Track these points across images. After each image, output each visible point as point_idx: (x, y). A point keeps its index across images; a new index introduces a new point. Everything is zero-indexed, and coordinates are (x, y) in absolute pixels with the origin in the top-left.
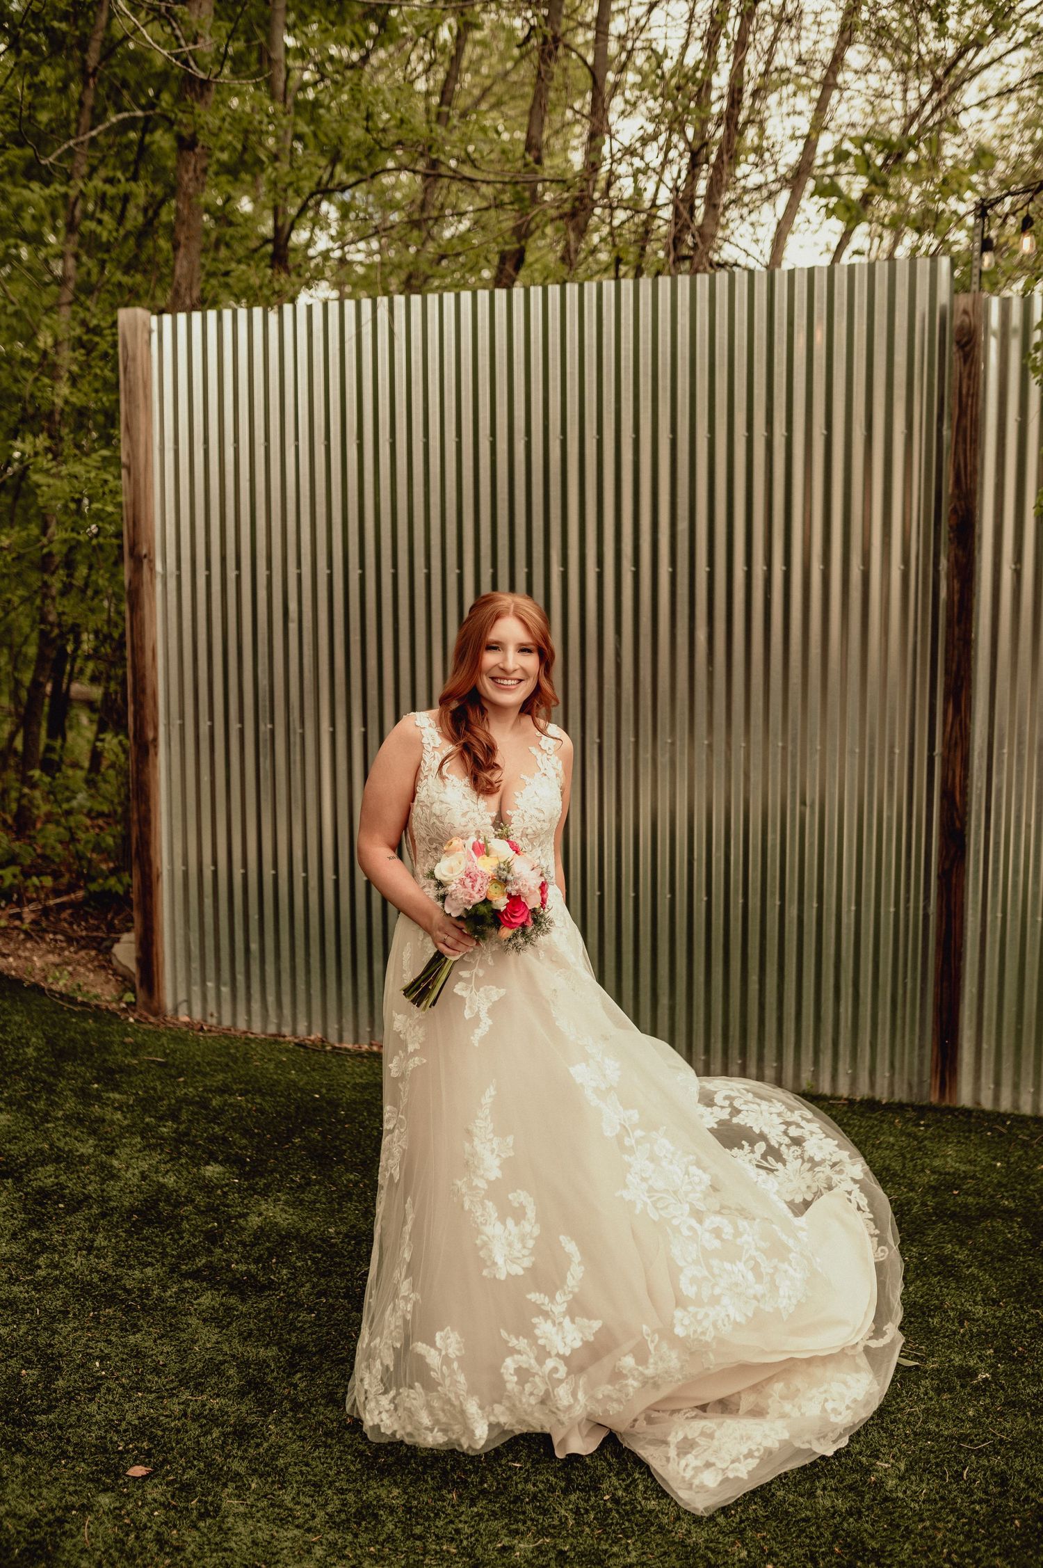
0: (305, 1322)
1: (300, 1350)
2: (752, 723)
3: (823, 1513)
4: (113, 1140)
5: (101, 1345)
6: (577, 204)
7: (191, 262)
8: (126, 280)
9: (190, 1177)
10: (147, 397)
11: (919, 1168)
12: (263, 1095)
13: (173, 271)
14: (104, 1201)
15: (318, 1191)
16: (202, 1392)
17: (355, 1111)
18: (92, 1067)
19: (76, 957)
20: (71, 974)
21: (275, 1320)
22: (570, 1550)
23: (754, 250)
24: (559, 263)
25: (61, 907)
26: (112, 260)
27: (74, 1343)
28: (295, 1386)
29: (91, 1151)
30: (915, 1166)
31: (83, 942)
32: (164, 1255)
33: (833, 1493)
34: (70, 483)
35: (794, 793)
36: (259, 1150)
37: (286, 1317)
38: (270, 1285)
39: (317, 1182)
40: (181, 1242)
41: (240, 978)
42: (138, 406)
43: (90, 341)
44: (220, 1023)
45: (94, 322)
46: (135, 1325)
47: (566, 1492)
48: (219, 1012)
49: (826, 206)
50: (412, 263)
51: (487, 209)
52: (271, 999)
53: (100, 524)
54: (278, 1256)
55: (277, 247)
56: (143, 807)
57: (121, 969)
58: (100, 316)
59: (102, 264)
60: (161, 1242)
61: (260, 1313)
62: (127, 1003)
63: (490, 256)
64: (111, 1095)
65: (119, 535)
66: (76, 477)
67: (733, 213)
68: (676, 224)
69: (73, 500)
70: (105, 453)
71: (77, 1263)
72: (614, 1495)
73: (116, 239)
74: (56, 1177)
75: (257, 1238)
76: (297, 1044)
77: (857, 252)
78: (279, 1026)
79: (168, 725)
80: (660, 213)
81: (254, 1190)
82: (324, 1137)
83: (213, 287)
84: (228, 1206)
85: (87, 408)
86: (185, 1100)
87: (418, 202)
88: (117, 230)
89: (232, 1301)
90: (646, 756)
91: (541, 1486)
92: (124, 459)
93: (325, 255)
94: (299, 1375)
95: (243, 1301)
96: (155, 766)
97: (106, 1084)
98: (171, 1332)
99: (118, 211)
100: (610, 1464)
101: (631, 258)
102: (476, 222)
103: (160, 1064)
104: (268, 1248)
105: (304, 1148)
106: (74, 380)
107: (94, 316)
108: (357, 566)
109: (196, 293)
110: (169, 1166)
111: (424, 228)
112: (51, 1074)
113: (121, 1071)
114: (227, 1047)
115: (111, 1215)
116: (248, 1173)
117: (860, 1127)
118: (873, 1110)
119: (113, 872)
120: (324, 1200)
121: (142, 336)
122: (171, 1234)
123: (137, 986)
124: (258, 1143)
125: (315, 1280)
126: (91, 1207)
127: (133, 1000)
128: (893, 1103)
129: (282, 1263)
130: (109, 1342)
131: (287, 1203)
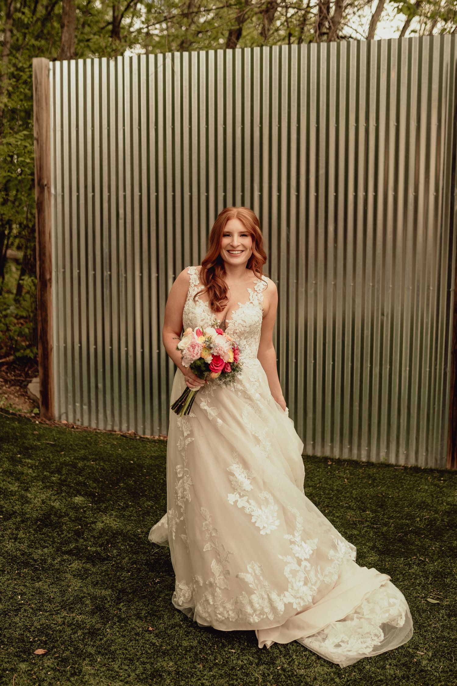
0: (125, 577)
1: (123, 591)
2: (357, 273)
3: (389, 677)
4: (28, 483)
5: (21, 587)
6: (269, 5)
7: (70, 34)
8: (37, 43)
9: (67, 503)
10: (47, 104)
11: (440, 502)
12: (104, 461)
13: (61, 38)
14: (23, 514)
15: (132, 511)
16: (73, 612)
17: (151, 470)
18: (17, 446)
19: (9, 390)
20: (6, 399)
21: (110, 576)
23: (360, 30)
24: (260, 36)
25: (2, 364)
26: (29, 33)
27: (7, 586)
28: (120, 609)
29: (16, 489)
30: (438, 501)
31: (13, 382)
32: (54, 542)
33: (395, 667)
34: (7, 147)
35: (378, 310)
36: (102, 489)
37: (115, 575)
38: (108, 558)
39: (132, 506)
40: (62, 536)
41: (93, 402)
42: (42, 108)
43: (18, 74)
44: (82, 424)
45: (20, 65)
46: (38, 578)
47: (258, 665)
48: (82, 419)
49: (398, 7)
50: (184, 35)
51: (222, 8)
52: (109, 412)
53: (23, 169)
54: (112, 543)
55: (114, 27)
56: (44, 314)
57: (32, 397)
58: (23, 61)
59: (25, 35)
60: (52, 536)
61: (102, 572)
62: (35, 414)
63: (224, 32)
64: (27, 461)
65: (32, 174)
66: (10, 144)
67: (349, 10)
68: (320, 16)
69: (9, 156)
70: (25, 132)
71: (9, 546)
72: (282, 667)
73: (32, 22)
75: (101, 534)
76: (122, 436)
77: (414, 31)
78: (113, 426)
79: (57, 272)
80: (312, 10)
81: (100, 510)
82: (136, 483)
83: (81, 47)
84: (86, 518)
85: (16, 109)
86: (65, 464)
87: (187, 4)
88: (32, 18)
89: (88, 566)
90: (302, 289)
91: (245, 662)
92: (35, 135)
93: (139, 31)
94: (122, 604)
95: (94, 566)
96: (50, 293)
97: (24, 455)
98: (57, 581)
99: (32, 7)
100: (281, 651)
101: (297, 34)
102: (217, 14)
103: (52, 445)
104: (107, 540)
105: (125, 489)
106: (10, 95)
107: (20, 61)
108: (154, 191)
109: (72, 50)
110: (56, 497)
111: (190, 17)
113: (32, 448)
114: (86, 437)
115: (27, 522)
116: (97, 501)
117: (410, 481)
118: (417, 472)
119: (28, 347)
120: (135, 515)
121: (44, 72)
122: (57, 531)
123: (40, 405)
124: (102, 486)
125: (131, 556)
126: (17, 517)
127: (38, 412)
128: (426, 469)
129: (114, 547)
130: (25, 586)
131: (116, 516)
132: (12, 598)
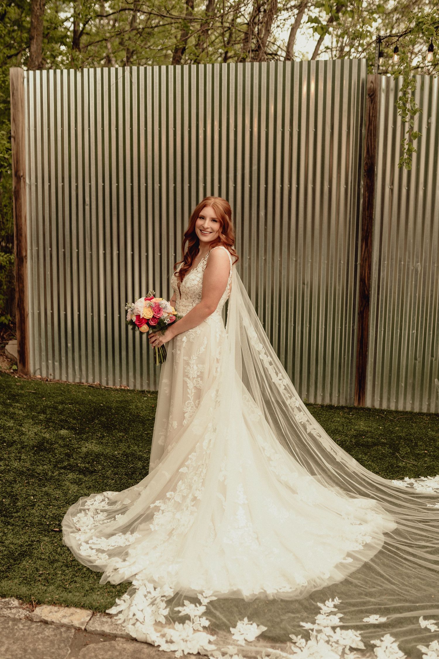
0: (111, 483)
2: (283, 251)
4: (21, 421)
9: (55, 434)
12: (79, 405)
14: (22, 443)
15: (108, 439)
17: (119, 410)
18: (5, 394)
21: (99, 483)
29: (12, 425)
30: (348, 429)
32: (50, 461)
35: (300, 279)
36: (81, 425)
37: (103, 482)
38: (95, 471)
39: (107, 436)
40: (56, 457)
41: (63, 359)
42: (18, 110)
44: (54, 378)
46: (44, 485)
48: (54, 373)
52: (77, 367)
54: (96, 461)
56: (21, 285)
57: (9, 356)
60: (48, 457)
62: (13, 370)
64: (16, 404)
71: (16, 464)
75: (86, 455)
76: (89, 386)
78: (80, 379)
79: (32, 250)
81: (82, 439)
82: (107, 420)
84: (72, 445)
86: (48, 407)
89: (81, 476)
95: (86, 476)
96: (26, 267)
97: (13, 400)
103: (33, 393)
104: (92, 459)
105: (100, 424)
110: (46, 430)
113: (18, 395)
114: (60, 387)
115: (26, 448)
116: (78, 433)
117: (326, 415)
118: (331, 409)
119: (2, 315)
120: (111, 442)
121: (20, 80)
123: (18, 363)
124: (80, 422)
125: (113, 469)
126: (17, 445)
127: (16, 368)
128: (339, 406)
129: (98, 464)
130: (35, 490)
131: (96, 443)
132: (27, 498)
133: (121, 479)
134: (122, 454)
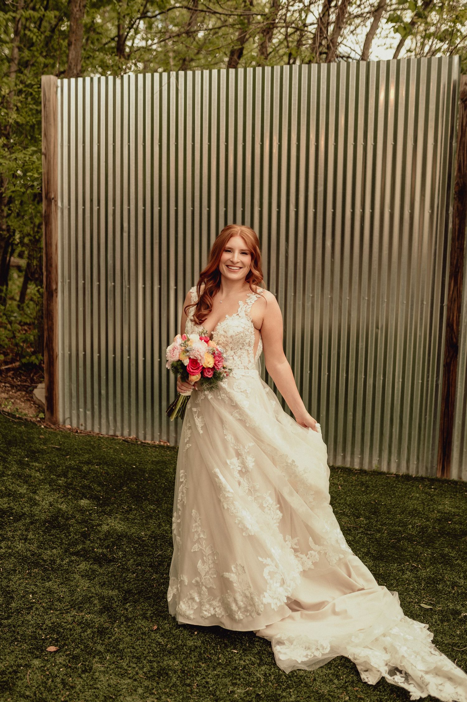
0: (131, 578)
1: (129, 592)
4: (35, 486)
5: (33, 587)
7: (77, 52)
8: (44, 61)
9: (73, 505)
10: (55, 120)
11: (431, 510)
12: (108, 465)
13: (68, 56)
14: (32, 516)
15: (136, 514)
16: (82, 611)
17: (153, 474)
18: (24, 450)
19: (16, 395)
20: (13, 403)
21: (116, 577)
22: (262, 694)
25: (8, 370)
26: (37, 50)
27: (19, 585)
28: (127, 610)
29: (25, 491)
30: (429, 508)
31: (19, 388)
32: (62, 543)
34: (16, 163)
35: (372, 323)
36: (107, 493)
37: (121, 576)
38: (113, 560)
39: (135, 509)
40: (70, 537)
41: (96, 407)
42: (50, 125)
43: (27, 91)
44: (86, 429)
45: (29, 82)
46: (48, 578)
47: (259, 665)
48: (85, 424)
49: (394, 27)
52: (111, 418)
53: (31, 183)
54: (117, 546)
55: (119, 45)
56: (50, 322)
57: (37, 402)
58: (31, 78)
59: (33, 53)
60: (60, 537)
61: (109, 573)
62: (40, 418)
63: (227, 52)
64: (34, 464)
65: (40, 188)
66: (19, 160)
70: (34, 148)
71: (20, 546)
73: (40, 40)
74: (9, 504)
75: (106, 536)
76: (123, 440)
77: (410, 51)
78: (115, 431)
79: (63, 282)
81: (105, 512)
82: (138, 487)
84: (92, 520)
85: (25, 125)
86: (70, 467)
88: (41, 36)
89: (95, 567)
90: (299, 303)
91: (248, 662)
92: (43, 150)
94: (128, 604)
95: (101, 567)
96: (56, 302)
97: (31, 458)
98: (66, 581)
103: (57, 449)
104: (112, 542)
105: (128, 492)
106: (18, 111)
107: (28, 78)
108: (158, 205)
109: (79, 68)
110: (63, 500)
112: (5, 453)
113: (39, 452)
114: (90, 441)
115: (36, 523)
116: (101, 504)
117: (402, 488)
118: (408, 480)
119: (34, 353)
120: (139, 518)
121: (53, 89)
122: (65, 533)
123: (46, 410)
124: (106, 489)
125: (135, 558)
126: (26, 519)
127: (43, 417)
128: (418, 477)
129: (119, 549)
130: (36, 585)
131: (120, 519)
132: (24, 597)
133: (144, 572)
134: (150, 536)
